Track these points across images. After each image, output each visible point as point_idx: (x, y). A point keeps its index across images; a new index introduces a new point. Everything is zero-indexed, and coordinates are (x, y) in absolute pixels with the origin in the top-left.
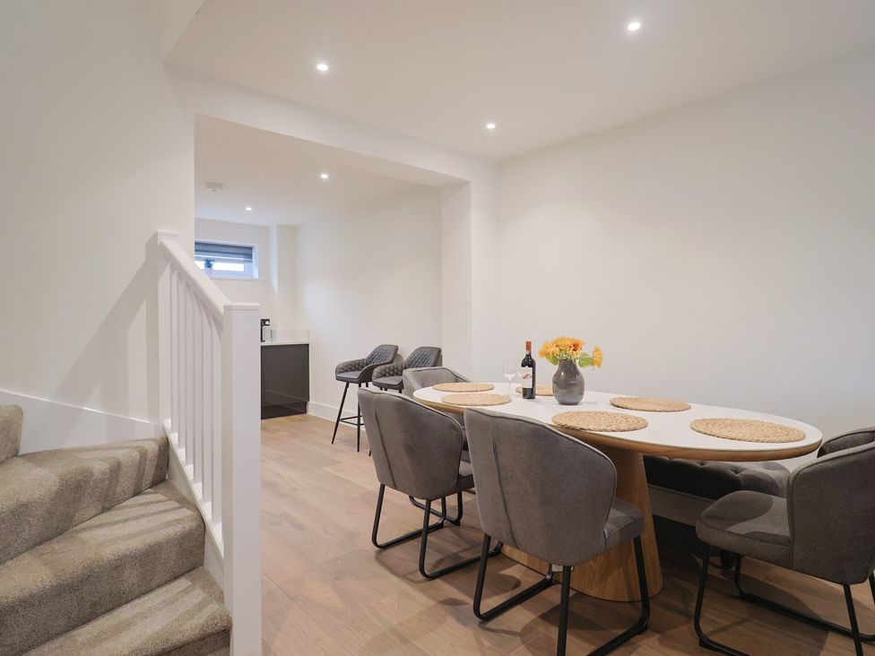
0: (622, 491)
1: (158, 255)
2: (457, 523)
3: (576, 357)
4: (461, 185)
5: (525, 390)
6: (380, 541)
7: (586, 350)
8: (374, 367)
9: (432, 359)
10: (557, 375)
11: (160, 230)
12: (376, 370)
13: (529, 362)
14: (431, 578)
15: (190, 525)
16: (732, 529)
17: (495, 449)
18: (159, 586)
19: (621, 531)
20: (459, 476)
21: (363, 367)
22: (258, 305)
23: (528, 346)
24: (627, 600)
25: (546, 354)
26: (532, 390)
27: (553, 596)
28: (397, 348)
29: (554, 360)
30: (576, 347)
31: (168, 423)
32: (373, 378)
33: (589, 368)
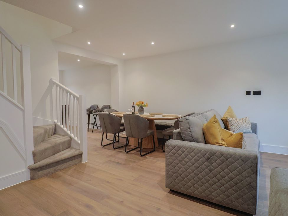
0: (150, 128)
1: (52, 83)
2: (118, 142)
3: (143, 105)
4: (116, 66)
5: (133, 112)
6: (103, 145)
7: (145, 104)
8: (93, 110)
9: (108, 107)
10: (139, 109)
11: (52, 78)
12: (93, 111)
13: (133, 107)
14: (115, 149)
15: (69, 138)
16: (168, 132)
17: (129, 120)
18: (65, 150)
19: (150, 133)
20: (120, 129)
21: (89, 110)
22: (85, 95)
23: (133, 103)
24: (152, 148)
25: (137, 105)
26: (134, 112)
27: (139, 149)
28: (98, 105)
29: (139, 106)
30: (143, 103)
31: (56, 121)
32: (93, 113)
33: (145, 107)
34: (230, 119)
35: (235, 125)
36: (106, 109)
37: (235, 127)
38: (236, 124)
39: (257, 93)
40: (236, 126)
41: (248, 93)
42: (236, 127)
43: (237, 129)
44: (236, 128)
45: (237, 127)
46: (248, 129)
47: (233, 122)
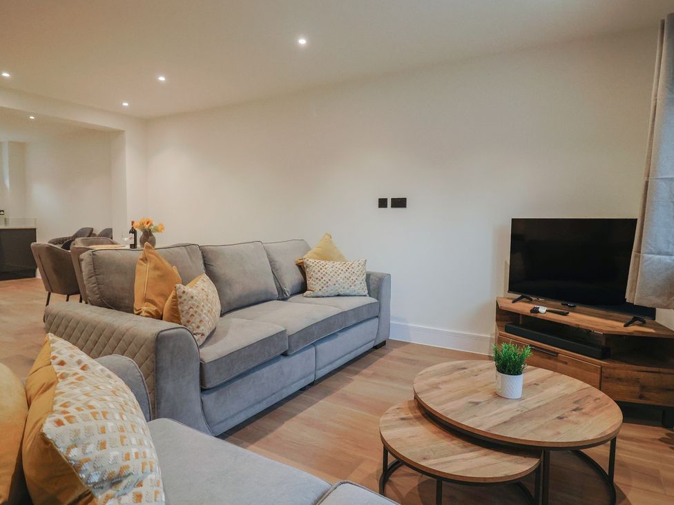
5: (131, 245)
8: (72, 241)
10: (141, 237)
23: (133, 223)
25: (140, 228)
29: (142, 230)
30: (148, 223)
34: (308, 263)
35: (317, 276)
36: (81, 238)
37: (317, 281)
38: (319, 274)
39: (400, 203)
40: (319, 278)
41: (382, 203)
42: (320, 280)
43: (320, 285)
44: (320, 283)
45: (322, 280)
46: (353, 287)
47: (314, 269)
